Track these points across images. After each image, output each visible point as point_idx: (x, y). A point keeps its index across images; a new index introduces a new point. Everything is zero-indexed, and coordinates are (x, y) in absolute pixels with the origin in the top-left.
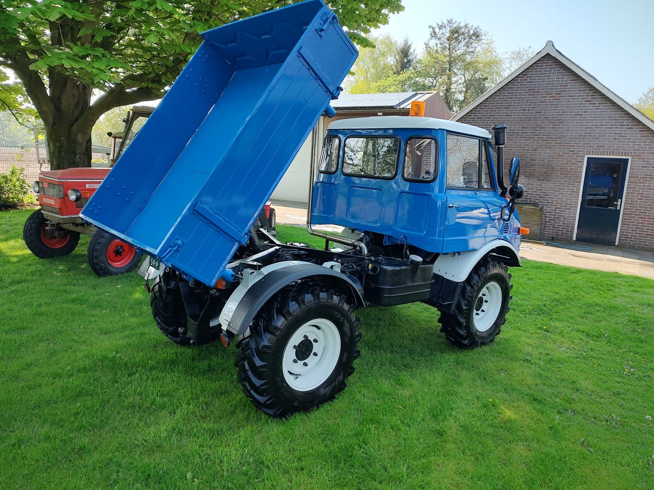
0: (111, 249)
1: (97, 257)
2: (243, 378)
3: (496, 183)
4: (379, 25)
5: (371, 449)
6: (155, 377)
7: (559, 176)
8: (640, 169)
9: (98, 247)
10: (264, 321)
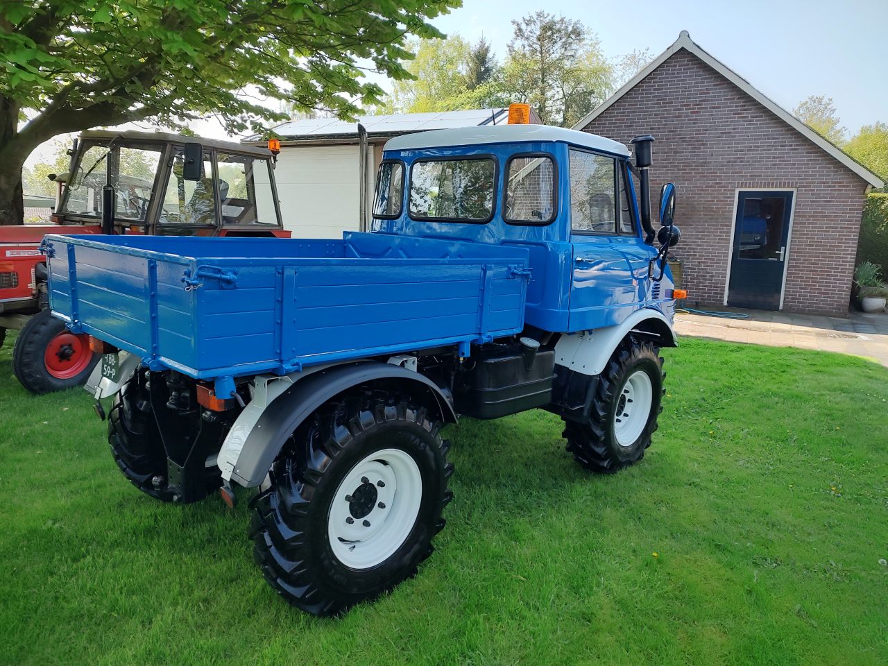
0: (52, 351)
1: (28, 365)
2: (265, 561)
3: (640, 224)
4: (449, 8)
5: (482, 658)
6: (119, 559)
7: (702, 218)
8: (808, 205)
9: (29, 348)
10: (293, 463)
